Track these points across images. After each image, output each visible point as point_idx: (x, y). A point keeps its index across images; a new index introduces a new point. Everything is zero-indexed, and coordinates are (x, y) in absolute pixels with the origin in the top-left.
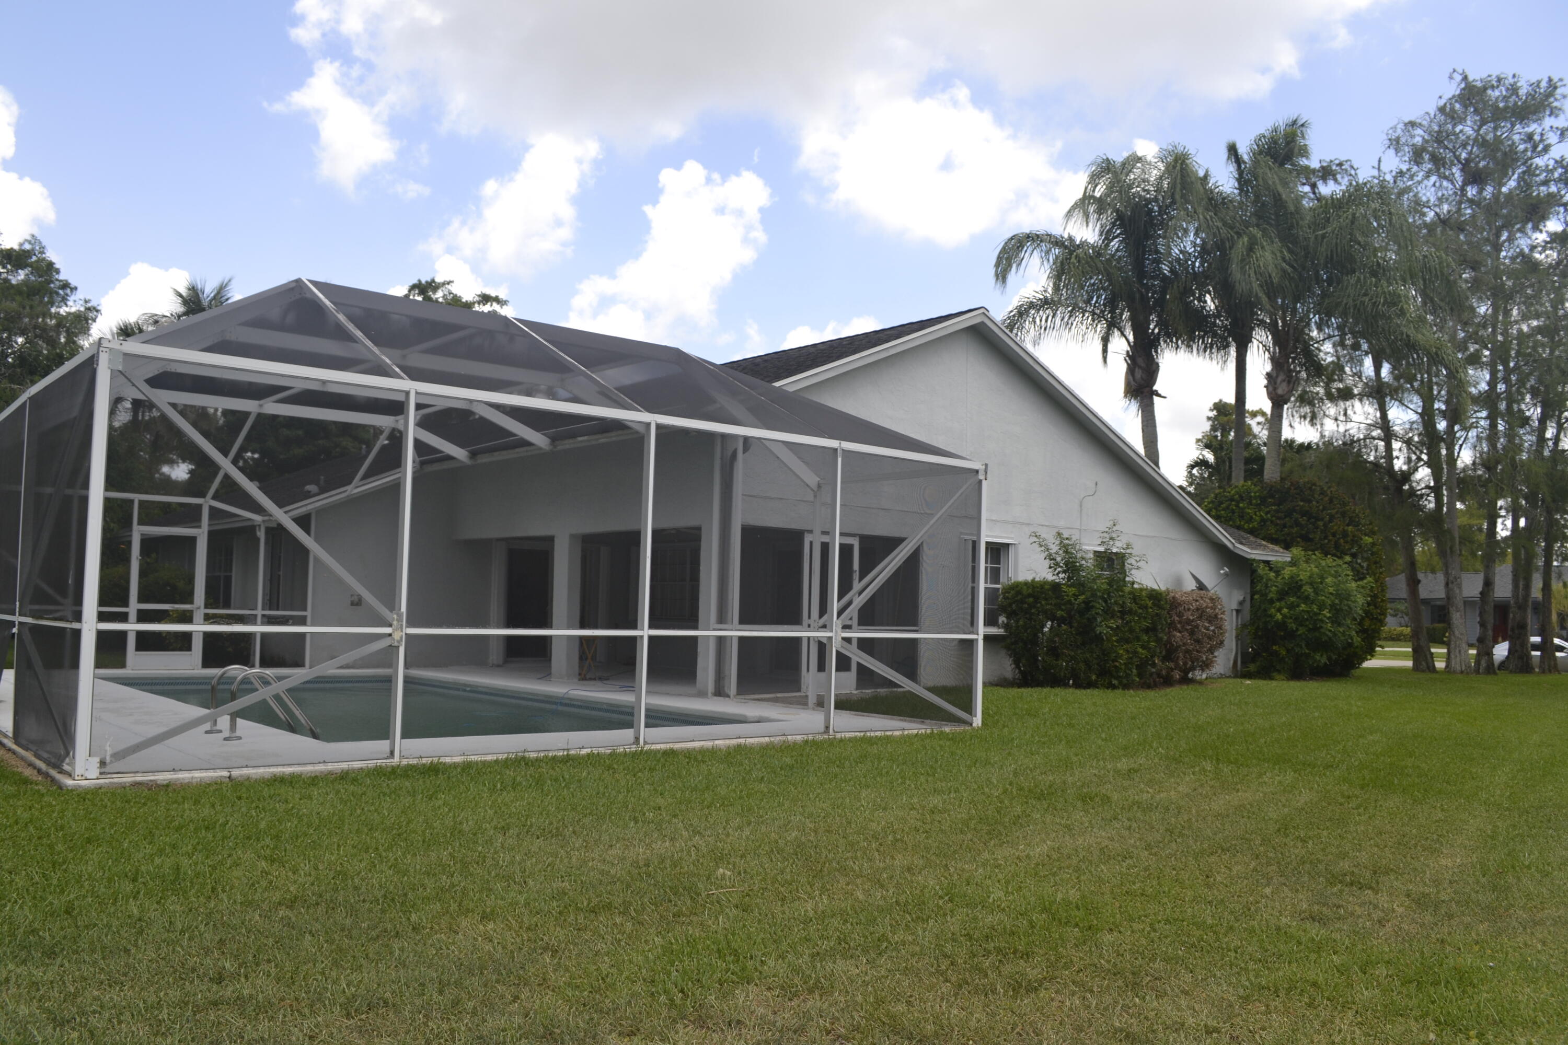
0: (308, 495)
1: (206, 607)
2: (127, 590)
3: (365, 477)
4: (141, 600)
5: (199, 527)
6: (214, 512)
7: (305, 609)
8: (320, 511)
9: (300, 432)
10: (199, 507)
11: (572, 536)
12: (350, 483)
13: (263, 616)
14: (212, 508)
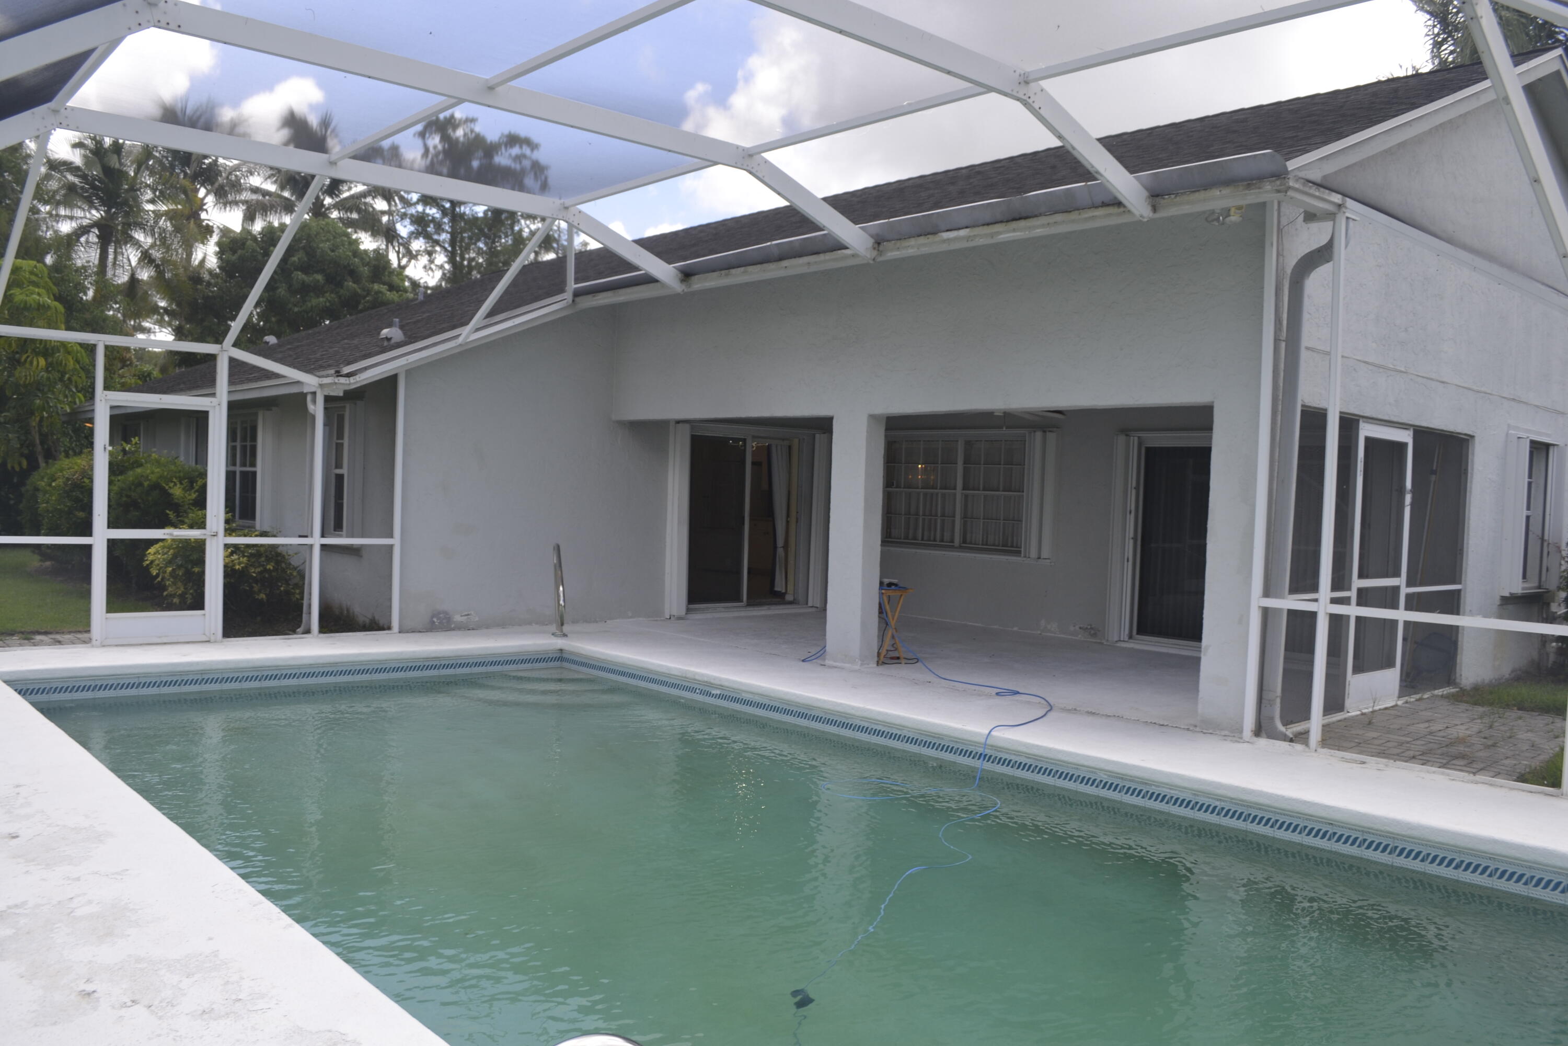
0: (387, 346)
1: (229, 531)
2: (88, 508)
3: (491, 314)
4: (113, 523)
5: (213, 395)
6: (238, 370)
7: (391, 536)
8: (410, 372)
9: (319, 277)
10: (211, 359)
11: (873, 418)
12: (466, 323)
13: (323, 547)
14: (233, 361)
